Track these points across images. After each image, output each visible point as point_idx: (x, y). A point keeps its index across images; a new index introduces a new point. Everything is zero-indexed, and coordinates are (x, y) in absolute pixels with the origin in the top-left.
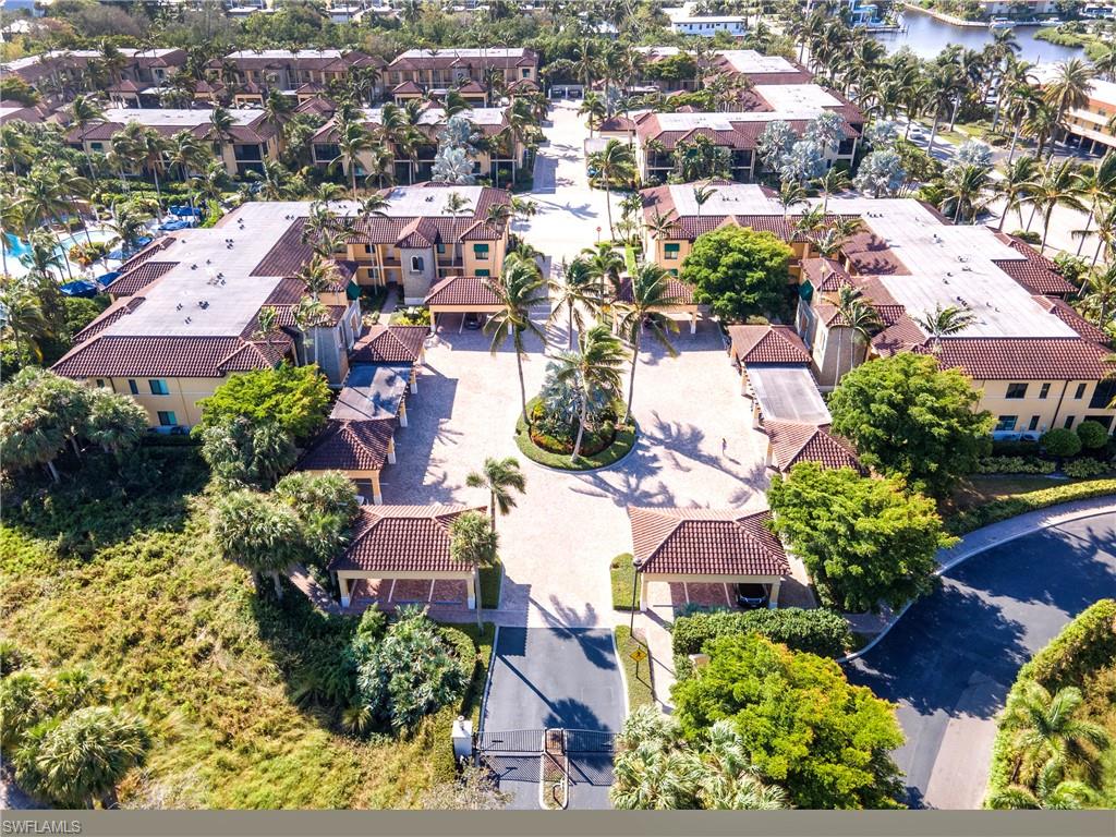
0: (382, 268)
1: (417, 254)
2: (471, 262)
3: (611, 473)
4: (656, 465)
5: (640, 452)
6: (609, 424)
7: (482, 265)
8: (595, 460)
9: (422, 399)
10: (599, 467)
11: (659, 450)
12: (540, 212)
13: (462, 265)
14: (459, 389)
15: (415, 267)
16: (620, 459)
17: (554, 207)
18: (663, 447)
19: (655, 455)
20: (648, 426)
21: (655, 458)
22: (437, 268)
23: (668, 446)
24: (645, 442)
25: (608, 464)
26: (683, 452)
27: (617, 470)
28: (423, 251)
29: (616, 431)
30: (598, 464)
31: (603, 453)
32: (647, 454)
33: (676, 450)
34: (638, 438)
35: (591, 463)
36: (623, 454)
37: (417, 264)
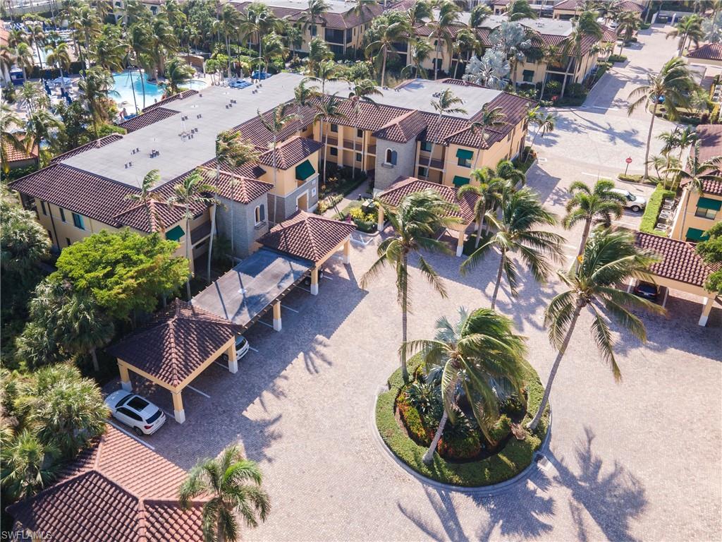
0: (366, 154)
1: (393, 147)
2: (452, 167)
3: (470, 499)
4: (543, 519)
5: (531, 485)
6: (504, 422)
7: (463, 172)
8: (457, 472)
9: (316, 303)
10: (457, 484)
11: (560, 495)
12: (575, 130)
13: (442, 168)
14: (363, 306)
15: (389, 160)
16: (493, 484)
17: (594, 127)
18: (569, 492)
19: (551, 501)
20: (564, 446)
21: (547, 506)
22: (418, 165)
23: (579, 495)
24: (548, 468)
25: (473, 486)
26: (597, 516)
27: (480, 500)
28: (399, 145)
29: (511, 435)
30: (456, 479)
31: (473, 466)
32: (540, 493)
33: (588, 508)
34: (540, 457)
35: (448, 473)
36: (503, 476)
37: (391, 157)
